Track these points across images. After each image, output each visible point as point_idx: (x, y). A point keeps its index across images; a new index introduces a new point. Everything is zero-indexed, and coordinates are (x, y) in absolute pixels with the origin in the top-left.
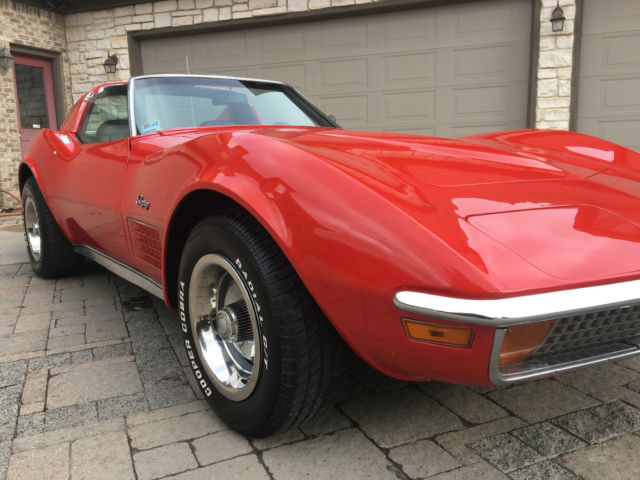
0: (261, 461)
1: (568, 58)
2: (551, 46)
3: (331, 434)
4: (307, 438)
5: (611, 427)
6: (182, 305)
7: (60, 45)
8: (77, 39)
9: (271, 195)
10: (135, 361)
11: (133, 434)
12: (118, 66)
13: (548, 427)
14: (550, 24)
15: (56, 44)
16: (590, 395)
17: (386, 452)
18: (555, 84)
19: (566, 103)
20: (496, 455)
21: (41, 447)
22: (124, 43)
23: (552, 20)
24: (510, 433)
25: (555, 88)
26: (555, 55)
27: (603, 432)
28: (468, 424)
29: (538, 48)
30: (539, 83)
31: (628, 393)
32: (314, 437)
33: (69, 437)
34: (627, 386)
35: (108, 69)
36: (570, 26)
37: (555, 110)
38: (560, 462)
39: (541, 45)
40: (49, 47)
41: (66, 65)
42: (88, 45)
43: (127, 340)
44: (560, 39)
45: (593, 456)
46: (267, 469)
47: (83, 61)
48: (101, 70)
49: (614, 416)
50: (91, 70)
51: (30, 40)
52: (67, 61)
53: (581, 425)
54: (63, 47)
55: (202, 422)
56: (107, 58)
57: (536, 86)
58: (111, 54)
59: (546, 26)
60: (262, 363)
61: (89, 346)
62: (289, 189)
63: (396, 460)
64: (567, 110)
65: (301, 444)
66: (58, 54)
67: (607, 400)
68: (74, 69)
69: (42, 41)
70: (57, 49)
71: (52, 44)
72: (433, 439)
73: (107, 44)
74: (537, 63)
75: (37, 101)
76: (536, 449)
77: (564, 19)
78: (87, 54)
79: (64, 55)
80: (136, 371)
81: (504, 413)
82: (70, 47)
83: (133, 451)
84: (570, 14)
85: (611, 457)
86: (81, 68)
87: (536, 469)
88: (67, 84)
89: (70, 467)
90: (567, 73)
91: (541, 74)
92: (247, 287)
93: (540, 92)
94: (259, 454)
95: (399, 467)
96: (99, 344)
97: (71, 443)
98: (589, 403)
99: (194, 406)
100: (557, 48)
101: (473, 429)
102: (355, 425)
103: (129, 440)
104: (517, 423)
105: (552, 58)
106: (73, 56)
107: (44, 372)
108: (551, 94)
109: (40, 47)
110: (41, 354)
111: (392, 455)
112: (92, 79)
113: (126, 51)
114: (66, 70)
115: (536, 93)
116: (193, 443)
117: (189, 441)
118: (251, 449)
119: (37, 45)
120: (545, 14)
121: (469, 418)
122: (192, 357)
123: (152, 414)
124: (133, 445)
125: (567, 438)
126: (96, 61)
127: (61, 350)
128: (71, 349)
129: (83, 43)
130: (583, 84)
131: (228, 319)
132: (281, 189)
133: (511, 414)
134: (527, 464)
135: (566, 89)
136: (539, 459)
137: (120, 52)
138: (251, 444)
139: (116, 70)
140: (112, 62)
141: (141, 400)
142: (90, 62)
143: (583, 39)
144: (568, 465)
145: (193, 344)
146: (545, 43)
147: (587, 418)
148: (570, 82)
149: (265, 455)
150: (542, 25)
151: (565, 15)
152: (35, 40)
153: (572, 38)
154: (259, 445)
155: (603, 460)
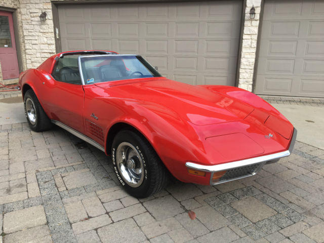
0: (143, 205)
1: (256, 31)
2: (249, 25)
3: (163, 197)
4: (155, 198)
5: (246, 194)
6: (113, 156)
7: (16, 5)
8: (25, 2)
9: (142, 123)
10: (90, 171)
11: (100, 197)
12: (47, 18)
13: (228, 194)
14: (249, 15)
15: (14, 5)
16: (243, 184)
17: (180, 202)
18: (250, 42)
19: (254, 50)
20: (212, 203)
21: (73, 202)
22: (50, 6)
23: (250, 14)
24: (217, 196)
25: (250, 44)
26: (251, 29)
27: (244, 196)
28: (204, 193)
29: (244, 25)
30: (243, 41)
31: (254, 183)
32: (158, 198)
33: (80, 199)
34: (255, 181)
35: (42, 19)
36: (257, 17)
37: (249, 53)
38: (229, 205)
39: (245, 24)
40: (11, 6)
41: (19, 15)
42: (31, 6)
43: (84, 162)
44: (253, 22)
45: (239, 203)
46: (145, 208)
47: (29, 13)
48: (38, 19)
49: (248, 191)
50: (33, 19)
51: (2, 3)
52: (20, 13)
53: (238, 193)
54: (18, 6)
55: (121, 194)
56: (41, 14)
57: (242, 42)
58: (43, 11)
59: (247, 15)
60: (144, 178)
61: (71, 165)
62: (147, 120)
63: (183, 205)
64: (254, 54)
65: (154, 200)
66: (16, 9)
67: (248, 185)
68: (24, 17)
69: (8, 4)
70: (15, 7)
71: (13, 5)
72: (194, 198)
73: (41, 6)
74: (243, 32)
75: (4, 32)
76: (224, 201)
77: (255, 14)
78: (30, 10)
79: (18, 10)
80: (92, 175)
81: (215, 190)
82: (22, 6)
83: (102, 203)
84: (258, 11)
85: (244, 203)
86: (27, 17)
87: (223, 207)
88: (20, 25)
89: (85, 208)
90: (255, 37)
91: (244, 37)
92: (141, 156)
93: (243, 45)
94: (142, 203)
95: (184, 207)
96: (74, 164)
97: (81, 200)
98: (242, 186)
99: (117, 188)
100: (252, 26)
101: (206, 195)
102: (170, 194)
103: (100, 200)
104: (219, 193)
105: (250, 30)
106: (23, 11)
107: (59, 175)
108: (248, 46)
109: (7, 6)
110: (54, 168)
111: (182, 203)
112: (33, 23)
113: (51, 11)
114: (20, 18)
115: (242, 45)
116: (121, 200)
117: (119, 199)
118: (139, 202)
119: (5, 6)
120: (248, 10)
121: (205, 191)
122: (117, 173)
123: (104, 191)
124: (102, 201)
125: (233, 198)
126: (35, 14)
127: (60, 166)
128: (64, 166)
129: (28, 5)
130: (262, 42)
131: (131, 162)
132: (145, 120)
133: (218, 190)
134: (220, 205)
135: (255, 45)
136: (224, 204)
137: (47, 11)
138: (139, 200)
139: (46, 19)
140: (43, 15)
141: (98, 186)
142: (32, 14)
143: (263, 22)
144: (232, 206)
145: (117, 168)
146: (247, 23)
147: (240, 192)
148: (256, 41)
149: (144, 204)
150: (246, 15)
151: (256, 12)
152: (5, 3)
153: (258, 22)
154: (142, 201)
155: (242, 204)
